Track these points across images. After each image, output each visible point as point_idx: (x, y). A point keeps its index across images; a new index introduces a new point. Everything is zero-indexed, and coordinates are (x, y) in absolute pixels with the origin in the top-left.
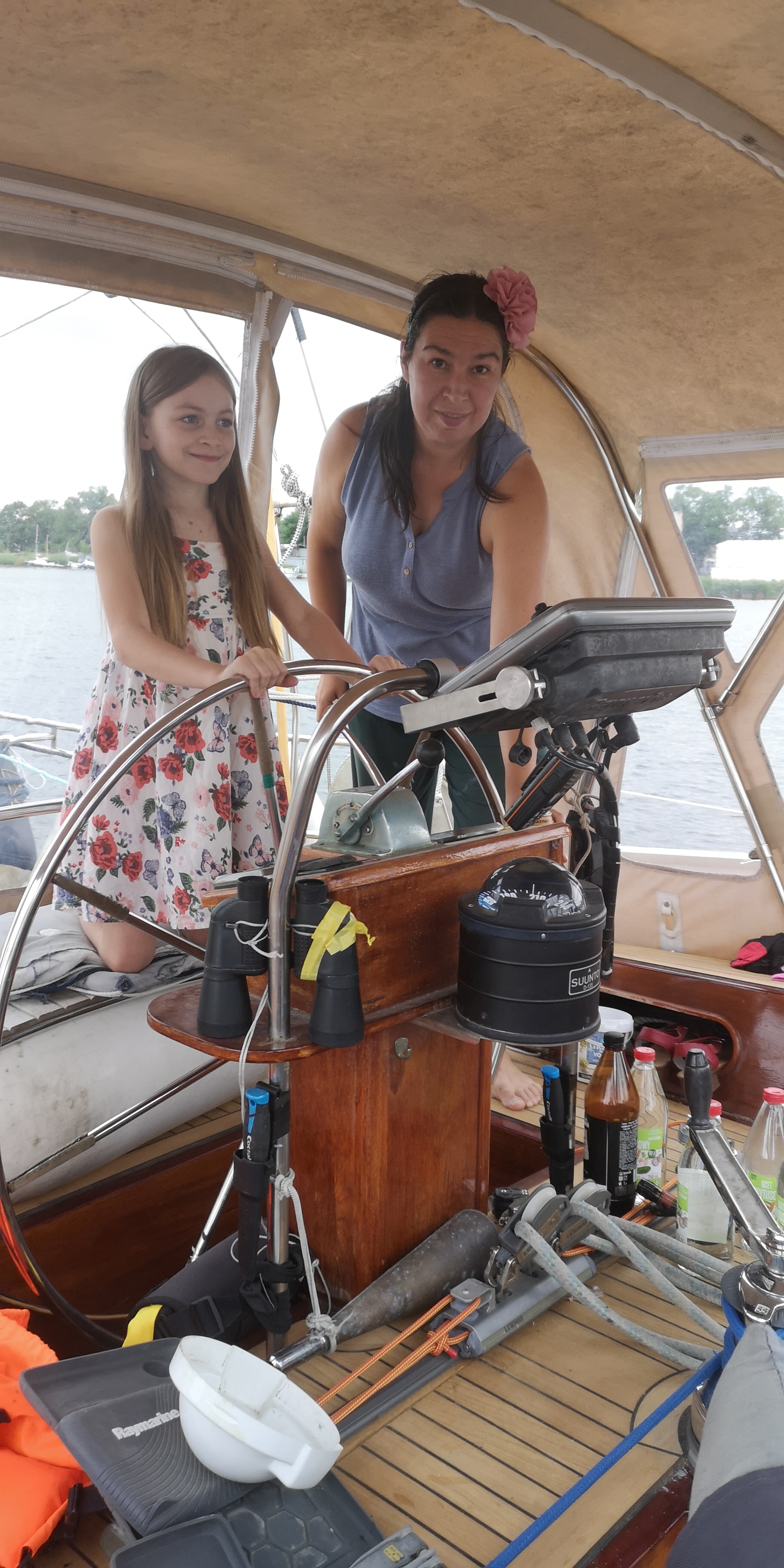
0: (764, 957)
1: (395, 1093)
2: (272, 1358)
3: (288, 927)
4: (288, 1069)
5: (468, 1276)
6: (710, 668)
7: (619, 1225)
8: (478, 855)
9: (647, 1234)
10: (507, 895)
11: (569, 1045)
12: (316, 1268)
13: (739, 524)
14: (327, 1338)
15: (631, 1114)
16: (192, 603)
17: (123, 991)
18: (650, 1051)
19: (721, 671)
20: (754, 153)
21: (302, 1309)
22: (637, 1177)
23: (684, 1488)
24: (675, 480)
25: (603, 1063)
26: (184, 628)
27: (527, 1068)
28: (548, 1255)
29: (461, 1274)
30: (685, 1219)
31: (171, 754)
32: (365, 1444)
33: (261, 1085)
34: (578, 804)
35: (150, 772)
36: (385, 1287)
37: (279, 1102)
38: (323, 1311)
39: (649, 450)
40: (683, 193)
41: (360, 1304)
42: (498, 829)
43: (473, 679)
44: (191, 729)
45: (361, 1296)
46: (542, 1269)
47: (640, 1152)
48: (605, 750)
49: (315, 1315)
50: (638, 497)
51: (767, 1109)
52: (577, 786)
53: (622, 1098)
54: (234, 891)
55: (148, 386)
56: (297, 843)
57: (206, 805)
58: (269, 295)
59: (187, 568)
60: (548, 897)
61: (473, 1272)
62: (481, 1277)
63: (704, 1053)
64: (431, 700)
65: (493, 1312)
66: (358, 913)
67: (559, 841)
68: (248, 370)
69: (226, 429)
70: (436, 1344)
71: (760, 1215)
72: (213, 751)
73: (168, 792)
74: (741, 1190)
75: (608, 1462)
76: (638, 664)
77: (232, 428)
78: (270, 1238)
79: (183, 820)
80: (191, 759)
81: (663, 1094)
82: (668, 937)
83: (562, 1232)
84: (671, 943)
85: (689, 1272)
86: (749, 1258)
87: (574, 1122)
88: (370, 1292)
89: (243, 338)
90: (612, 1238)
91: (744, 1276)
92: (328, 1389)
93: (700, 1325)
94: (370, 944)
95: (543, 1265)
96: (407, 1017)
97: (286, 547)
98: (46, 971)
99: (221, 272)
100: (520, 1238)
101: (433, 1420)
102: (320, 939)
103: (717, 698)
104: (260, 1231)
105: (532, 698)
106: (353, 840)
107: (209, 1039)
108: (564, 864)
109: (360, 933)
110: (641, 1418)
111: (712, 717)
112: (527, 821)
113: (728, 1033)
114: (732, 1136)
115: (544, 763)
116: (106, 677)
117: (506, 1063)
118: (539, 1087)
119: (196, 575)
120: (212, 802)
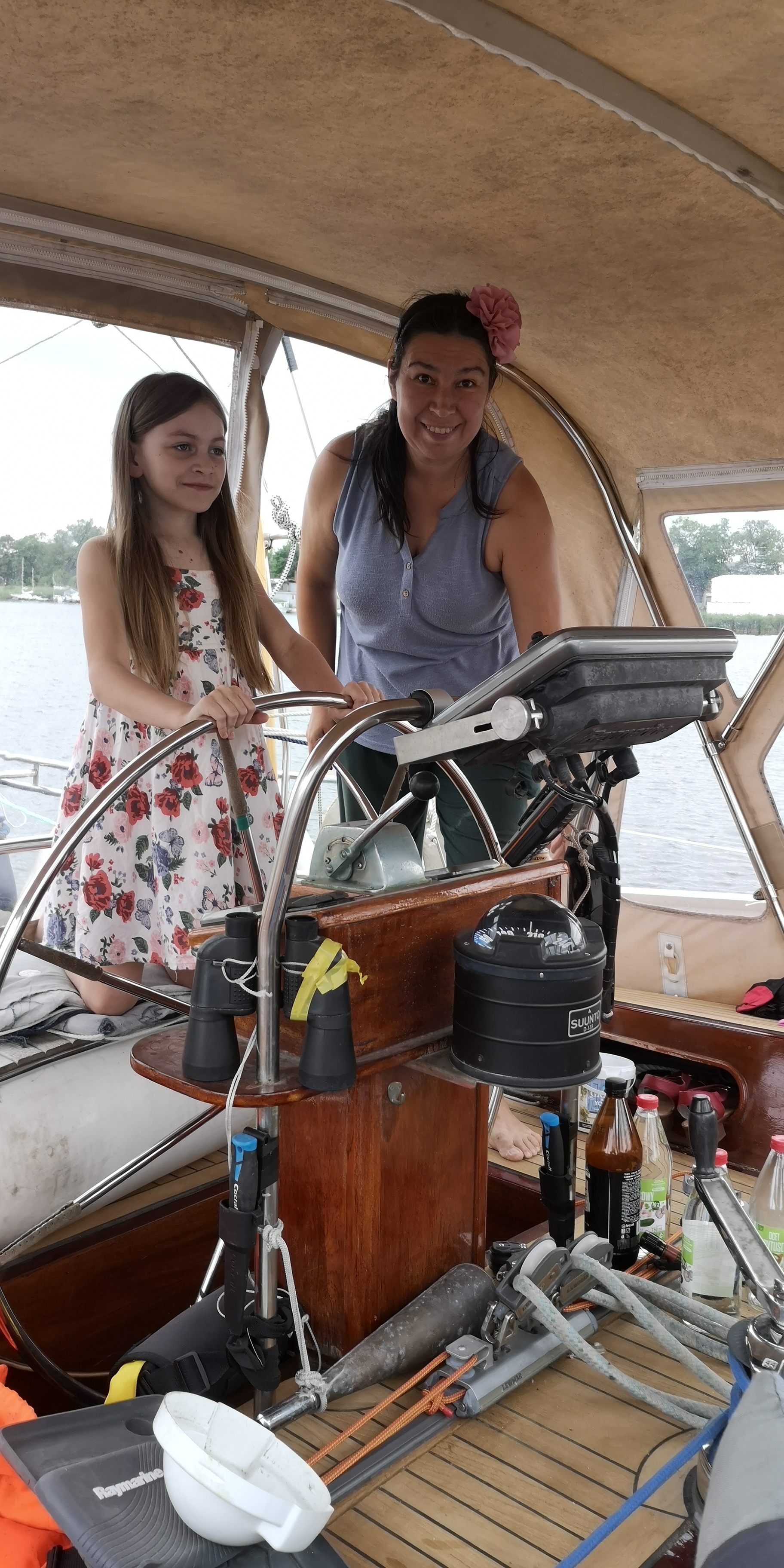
0: (771, 1002)
1: (388, 1141)
2: (260, 1416)
3: (277, 965)
4: (277, 1113)
5: (464, 1333)
6: (711, 700)
7: (621, 1279)
8: (474, 892)
9: (651, 1288)
10: (503, 932)
11: (569, 1090)
12: (305, 1324)
13: (737, 559)
14: (317, 1396)
15: (634, 1164)
16: (185, 633)
17: (106, 1034)
18: (654, 1098)
19: (723, 703)
20: (749, 185)
21: (291, 1366)
22: (640, 1230)
24: (674, 511)
25: (604, 1112)
26: (175, 660)
27: (525, 1117)
28: (548, 1310)
29: (457, 1331)
30: (690, 1273)
31: (167, 789)
32: (357, 1507)
33: (249, 1130)
34: (576, 840)
35: (143, 808)
36: (378, 1343)
37: (267, 1150)
38: (314, 1368)
39: (649, 481)
40: (679, 225)
41: (351, 1361)
42: (494, 866)
43: (468, 710)
44: (188, 763)
45: (353, 1352)
46: (542, 1325)
47: (643, 1203)
48: (604, 784)
49: (305, 1371)
50: (637, 528)
51: (775, 1158)
52: (575, 822)
53: (625, 1148)
54: (222, 929)
55: (139, 413)
56: (287, 878)
57: (206, 841)
58: (260, 324)
59: (178, 597)
60: (546, 935)
61: (470, 1329)
62: (477, 1333)
63: (709, 1099)
64: (425, 730)
65: (490, 1370)
66: (350, 950)
67: (558, 878)
68: (238, 398)
69: (219, 457)
70: (431, 1403)
71: (768, 1266)
72: (211, 785)
73: (166, 828)
74: (748, 1240)
75: (611, 1524)
76: (637, 694)
77: (223, 456)
78: (257, 1291)
79: (181, 857)
80: (187, 794)
81: (668, 1143)
82: (671, 981)
83: (563, 1286)
84: (674, 987)
85: (694, 1327)
86: (755, 1309)
87: (574, 1173)
88: (362, 1349)
89: (232, 366)
90: (615, 1292)
91: (751, 1330)
92: (318, 1449)
93: (706, 1382)
94: (362, 983)
95: (543, 1320)
96: (400, 1060)
97: (276, 580)
98: (26, 1013)
99: (211, 300)
100: (519, 1292)
101: (428, 1482)
102: (311, 978)
103: (719, 734)
104: (246, 1285)
105: (528, 728)
106: (345, 876)
107: (195, 1082)
108: (562, 903)
109: (352, 971)
110: (644, 1478)
111: (714, 752)
112: (524, 857)
113: (734, 1080)
114: (740, 1188)
115: (541, 797)
116: (96, 710)
117: (504, 1111)
118: (538, 1137)
119: (188, 604)
120: (211, 839)
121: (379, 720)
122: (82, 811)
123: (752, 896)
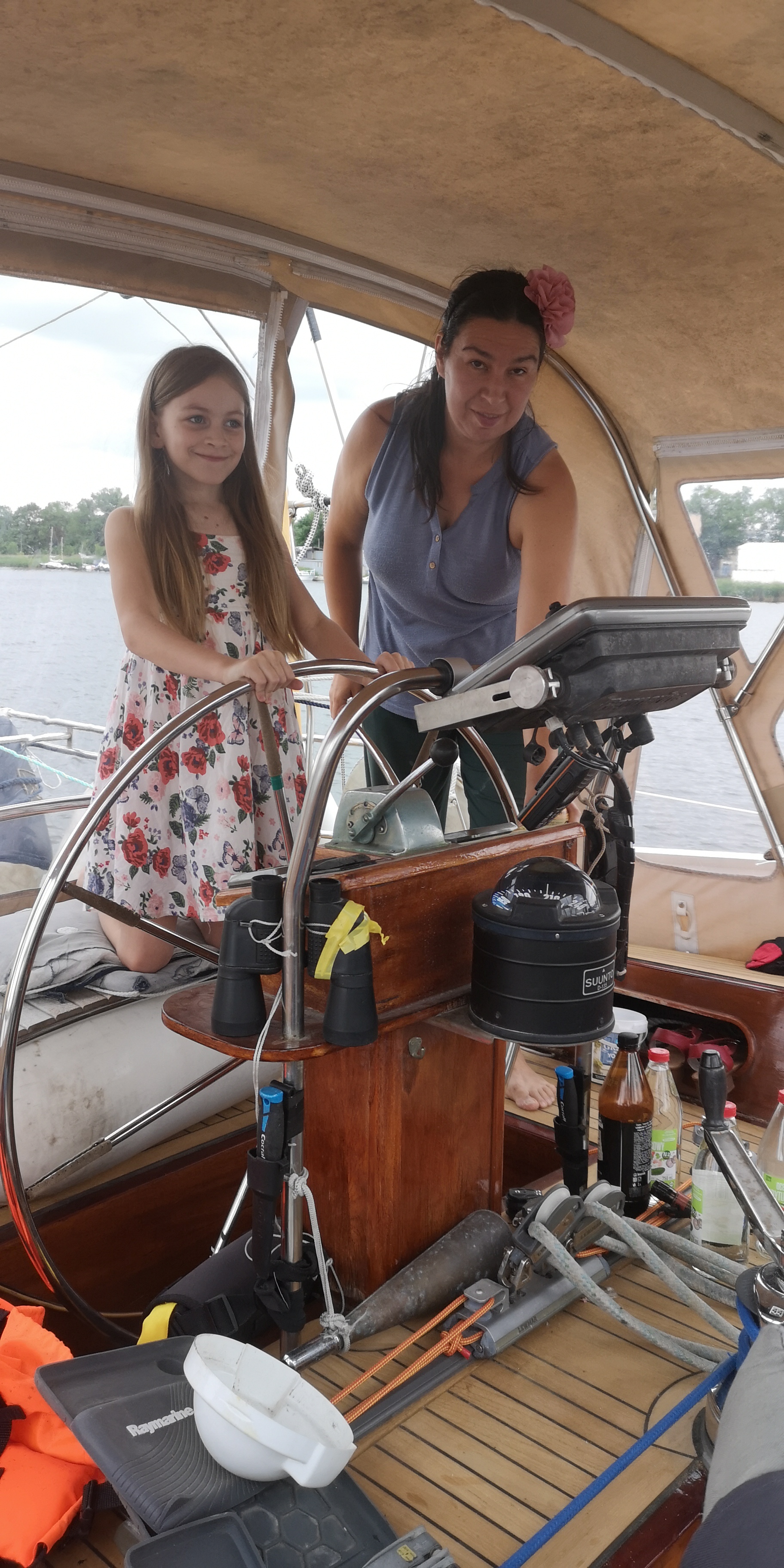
0: (779, 959)
1: (409, 1092)
2: (286, 1356)
3: (302, 926)
4: (302, 1068)
5: (482, 1277)
6: (725, 667)
7: (633, 1226)
8: (492, 855)
9: (661, 1235)
10: (521, 894)
11: (583, 1045)
12: (329, 1267)
13: (757, 527)
14: (341, 1337)
15: (645, 1115)
16: (211, 596)
17: (140, 991)
18: (665, 1052)
19: (736, 671)
20: (770, 150)
21: (317, 1308)
22: (652, 1179)
23: (698, 1490)
24: (690, 479)
25: (617, 1064)
26: (202, 621)
27: (540, 1069)
28: (562, 1256)
29: (475, 1275)
30: (699, 1221)
31: (193, 748)
32: (379, 1444)
33: (275, 1083)
34: (592, 804)
35: (174, 766)
36: (399, 1287)
37: (293, 1101)
38: (337, 1311)
39: (664, 450)
40: (698, 191)
41: (373, 1303)
42: (512, 829)
43: (487, 678)
44: (212, 722)
45: (375, 1295)
46: (556, 1270)
47: (654, 1153)
48: (619, 750)
49: (329, 1314)
50: (654, 495)
51: (783, 1111)
52: (591, 786)
53: (637, 1099)
54: (249, 890)
55: (159, 386)
56: (311, 843)
57: (227, 797)
58: (284, 295)
59: (204, 561)
60: (562, 897)
61: (487, 1273)
62: (494, 1278)
63: (719, 1054)
64: (445, 699)
65: (507, 1313)
66: (372, 912)
67: (573, 841)
68: (264, 369)
69: (235, 430)
70: (450, 1344)
71: (775, 1217)
72: (232, 744)
73: (191, 785)
74: (756, 1191)
75: (623, 1462)
76: (652, 663)
78: (283, 1237)
79: (207, 813)
80: (212, 752)
81: (678, 1095)
82: (683, 938)
83: (576, 1232)
84: (685, 943)
85: (704, 1273)
86: (763, 1259)
87: (588, 1123)
88: (383, 1292)
89: (258, 338)
90: (627, 1239)
91: (759, 1278)
92: (341, 1388)
93: (715, 1327)
94: (384, 943)
95: (557, 1266)
96: (420, 1016)
97: (301, 548)
98: (64, 970)
99: (236, 272)
100: (534, 1239)
101: (446, 1421)
102: (334, 938)
103: (732, 698)
104: (274, 1230)
105: (546, 697)
106: (367, 840)
107: (224, 1037)
108: (578, 864)
109: (374, 932)
110: (655, 1419)
111: (727, 717)
112: (540, 821)
113: (743, 1034)
114: (747, 1137)
115: (558, 763)
116: (126, 676)
117: (520, 1063)
118: (552, 1087)
119: (213, 568)
120: (232, 794)
121: (400, 689)
122: (116, 773)
123: (763, 855)
